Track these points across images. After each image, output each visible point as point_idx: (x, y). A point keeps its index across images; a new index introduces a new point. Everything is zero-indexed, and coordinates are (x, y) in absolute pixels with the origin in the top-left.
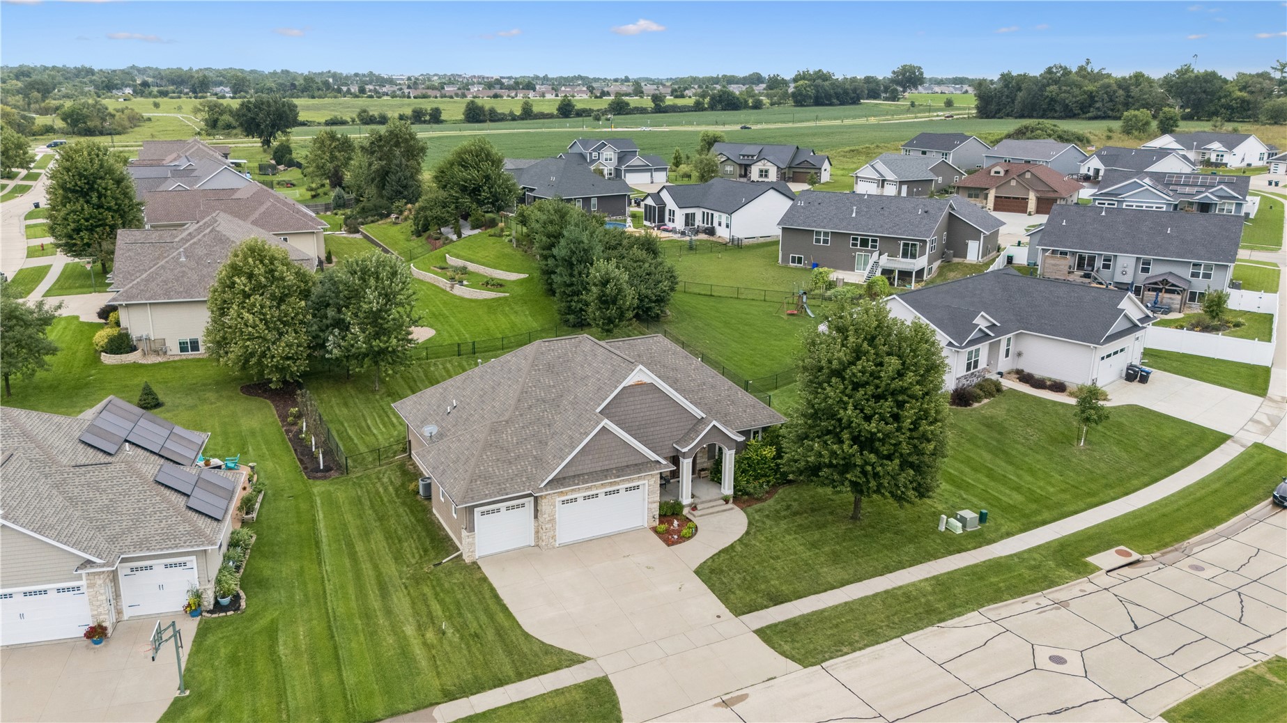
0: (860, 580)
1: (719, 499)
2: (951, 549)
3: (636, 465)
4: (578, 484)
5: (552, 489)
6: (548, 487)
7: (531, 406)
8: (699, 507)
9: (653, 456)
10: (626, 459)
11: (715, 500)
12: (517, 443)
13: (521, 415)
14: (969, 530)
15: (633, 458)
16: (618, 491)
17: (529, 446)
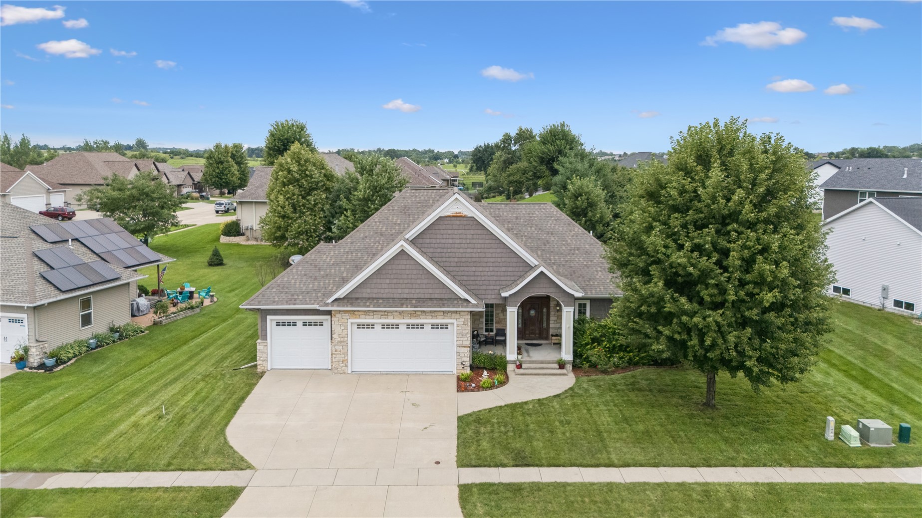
0: (656, 465)
1: (553, 362)
2: (827, 460)
3: (441, 299)
4: (368, 306)
5: (338, 306)
6: (336, 303)
7: (366, 237)
8: (524, 366)
9: (463, 294)
10: (430, 291)
11: (549, 362)
12: (333, 264)
13: (352, 243)
14: (872, 445)
15: (438, 291)
16: (422, 326)
17: (343, 269)
